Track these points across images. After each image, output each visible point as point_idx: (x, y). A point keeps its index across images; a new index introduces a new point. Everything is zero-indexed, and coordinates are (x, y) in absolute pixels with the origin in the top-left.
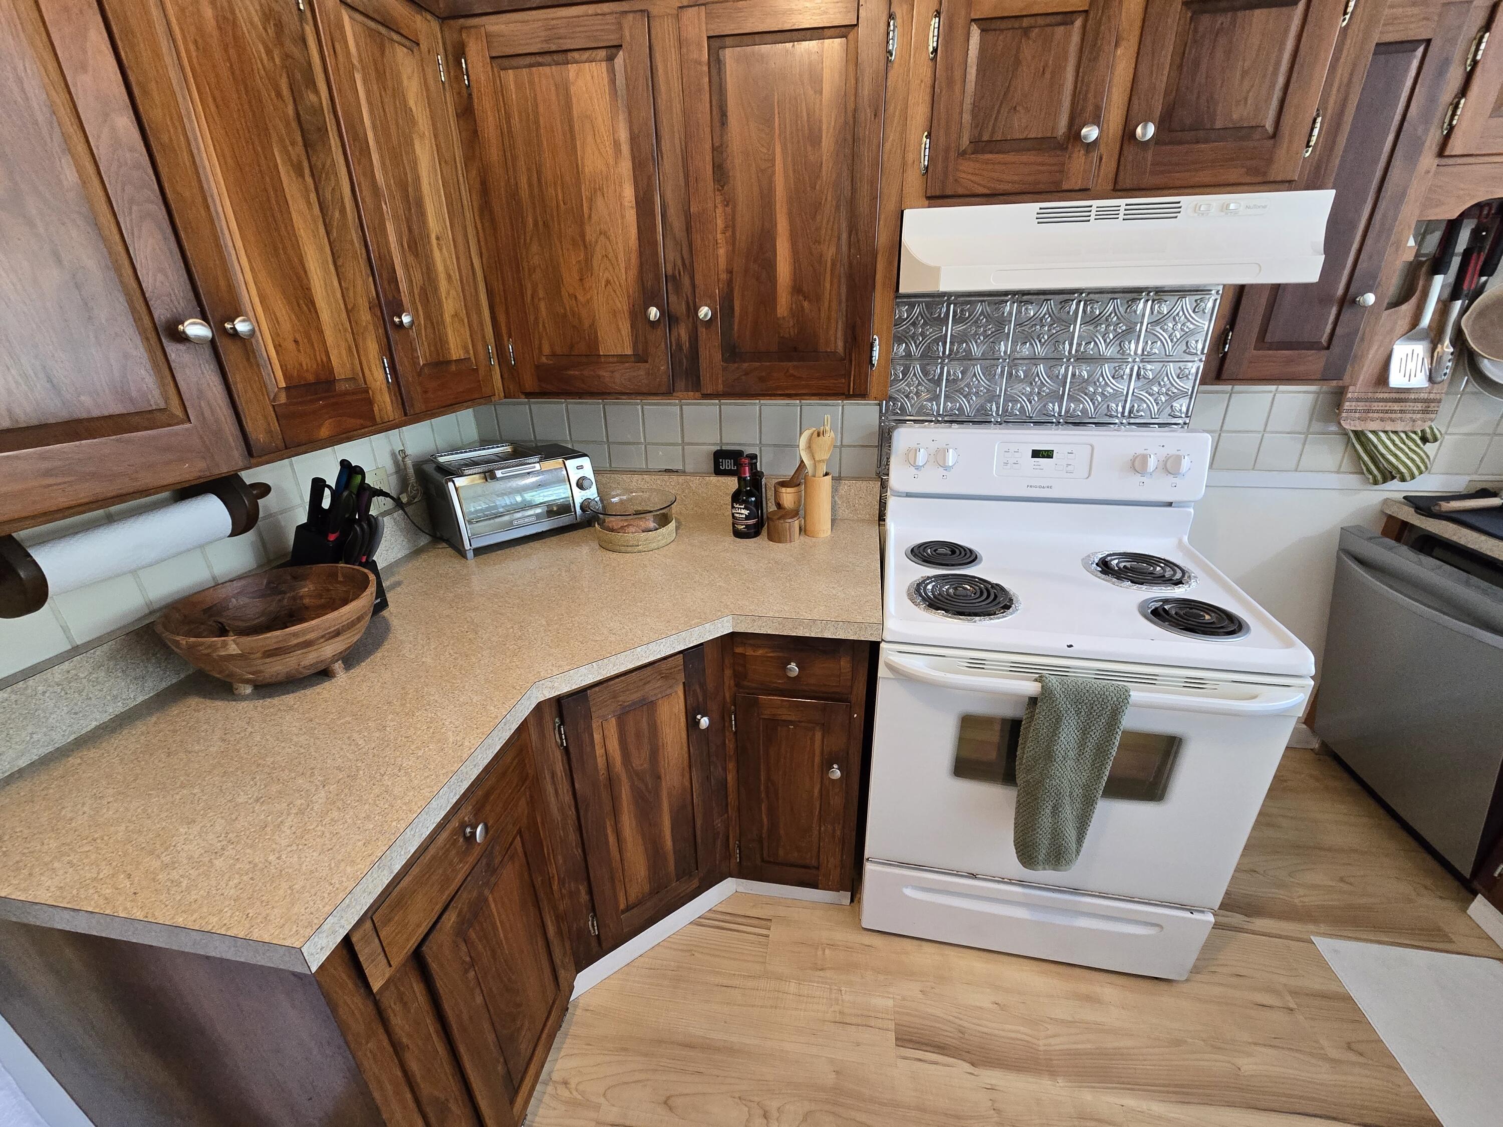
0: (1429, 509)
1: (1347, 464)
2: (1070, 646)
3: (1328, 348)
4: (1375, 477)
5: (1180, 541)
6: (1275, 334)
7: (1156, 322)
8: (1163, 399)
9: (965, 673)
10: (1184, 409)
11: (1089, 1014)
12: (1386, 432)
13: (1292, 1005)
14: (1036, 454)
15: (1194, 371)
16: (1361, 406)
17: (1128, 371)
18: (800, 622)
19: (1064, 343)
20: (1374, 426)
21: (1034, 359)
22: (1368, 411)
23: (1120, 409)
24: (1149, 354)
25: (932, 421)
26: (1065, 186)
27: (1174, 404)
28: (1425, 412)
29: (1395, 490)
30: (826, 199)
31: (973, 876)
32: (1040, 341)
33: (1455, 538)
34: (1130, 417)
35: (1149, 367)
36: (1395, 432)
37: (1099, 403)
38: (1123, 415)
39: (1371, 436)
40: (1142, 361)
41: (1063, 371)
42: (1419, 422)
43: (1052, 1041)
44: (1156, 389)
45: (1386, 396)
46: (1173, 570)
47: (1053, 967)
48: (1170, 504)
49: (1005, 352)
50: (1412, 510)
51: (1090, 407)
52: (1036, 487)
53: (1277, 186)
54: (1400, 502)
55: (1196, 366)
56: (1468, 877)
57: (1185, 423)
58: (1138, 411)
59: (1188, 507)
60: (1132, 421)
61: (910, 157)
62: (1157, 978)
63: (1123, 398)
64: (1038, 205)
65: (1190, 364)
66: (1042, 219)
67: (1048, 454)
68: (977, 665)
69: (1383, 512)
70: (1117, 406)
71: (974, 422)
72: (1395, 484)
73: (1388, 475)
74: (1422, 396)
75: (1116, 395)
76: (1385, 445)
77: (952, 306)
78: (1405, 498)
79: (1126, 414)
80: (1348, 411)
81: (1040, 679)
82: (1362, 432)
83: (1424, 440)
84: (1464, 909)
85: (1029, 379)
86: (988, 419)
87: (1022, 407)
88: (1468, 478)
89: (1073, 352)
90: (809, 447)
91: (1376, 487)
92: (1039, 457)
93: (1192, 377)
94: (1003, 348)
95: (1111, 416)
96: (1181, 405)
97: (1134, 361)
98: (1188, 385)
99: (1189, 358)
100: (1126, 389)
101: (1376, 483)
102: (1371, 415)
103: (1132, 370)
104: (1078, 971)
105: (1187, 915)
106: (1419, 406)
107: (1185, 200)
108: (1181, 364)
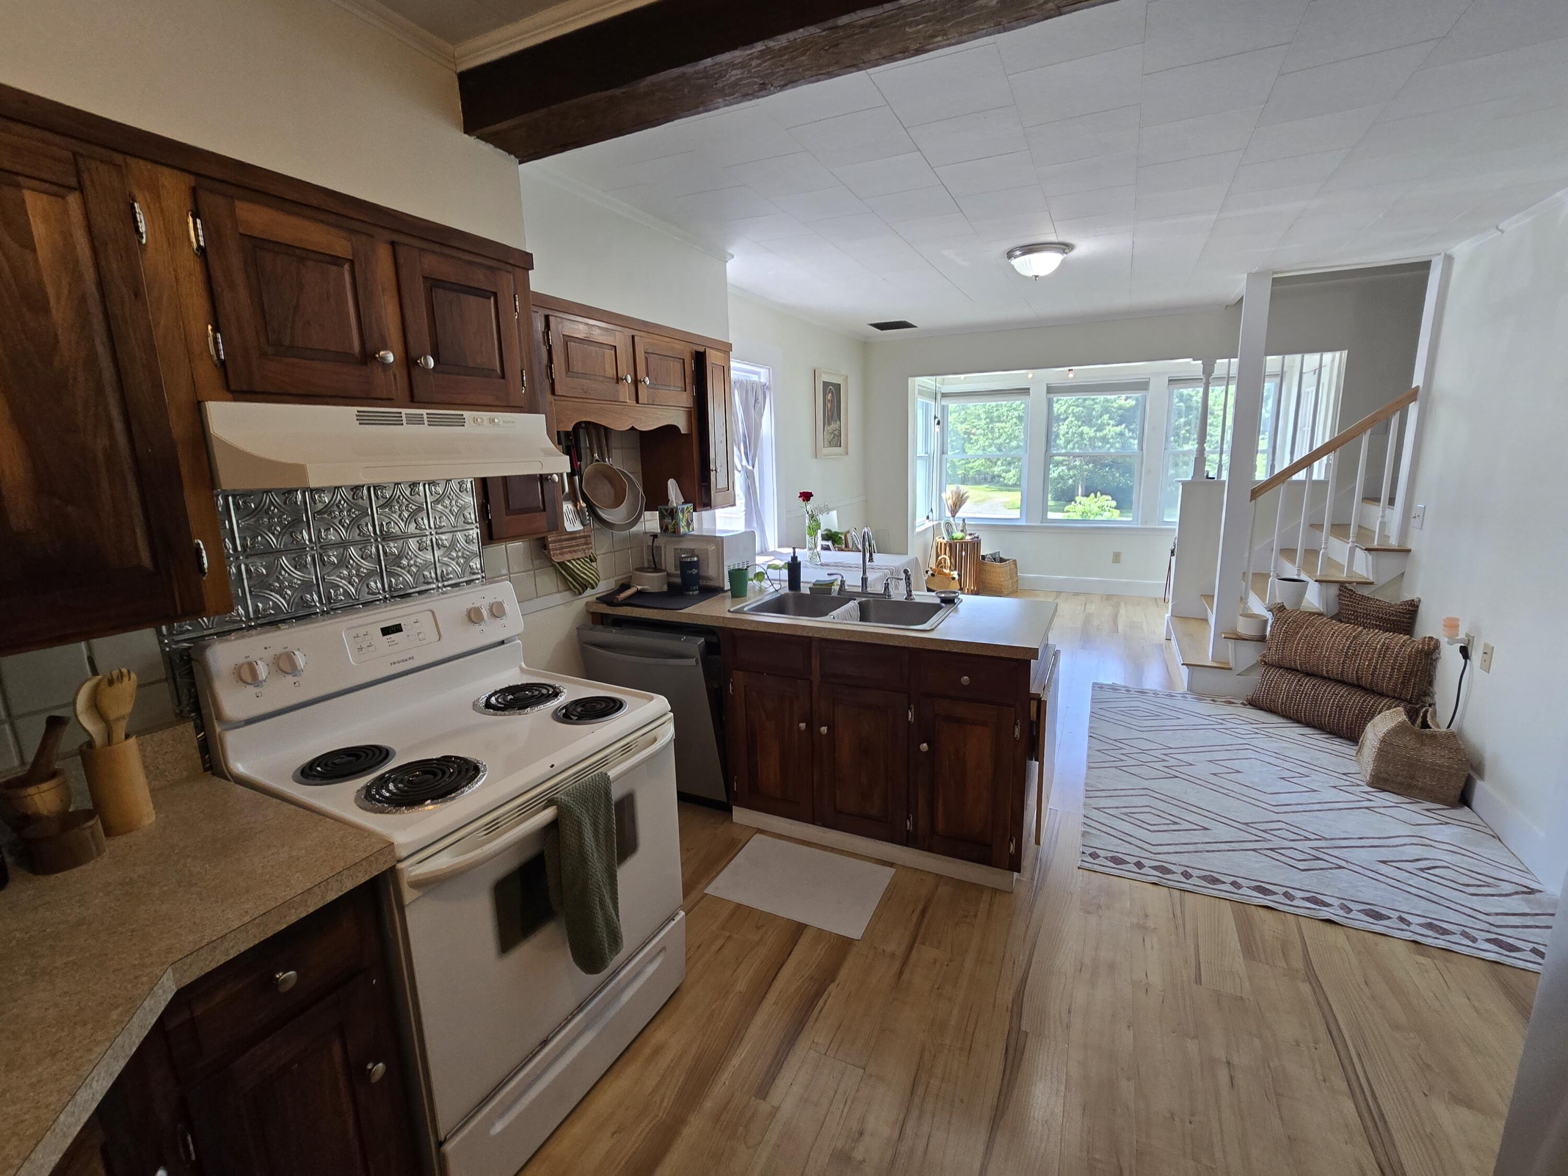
0: (612, 601)
1: (561, 587)
2: (552, 766)
3: (544, 510)
4: (578, 590)
5: (521, 668)
6: (514, 505)
7: (437, 502)
8: (462, 561)
9: (490, 841)
10: (479, 566)
11: (664, 1062)
12: (574, 560)
13: (728, 934)
14: (386, 631)
15: (475, 536)
16: (557, 545)
17: (429, 542)
18: (288, 904)
19: (367, 525)
20: (568, 557)
21: (343, 544)
22: (562, 548)
23: (433, 575)
24: (440, 527)
25: (242, 629)
26: (373, 395)
27: (471, 564)
28: (586, 544)
29: (590, 595)
30: (75, 379)
31: (545, 1043)
32: (343, 526)
33: (634, 615)
34: (443, 581)
35: (443, 537)
36: (578, 559)
37: (415, 574)
38: (437, 580)
39: (568, 564)
40: (437, 533)
41: (374, 549)
42: (587, 551)
43: (665, 1104)
44: (454, 554)
45: (567, 537)
46: (546, 689)
47: (620, 1063)
48: (503, 643)
49: (310, 540)
50: (605, 605)
51: (409, 578)
52: (399, 662)
53: (513, 409)
54: (595, 603)
55: (474, 532)
56: (725, 800)
57: (483, 577)
58: (448, 574)
59: (514, 640)
60: (446, 583)
61: (197, 349)
62: (672, 996)
63: (433, 566)
64: (355, 409)
65: (471, 532)
66: (363, 420)
67: (397, 629)
68: (493, 828)
69: (588, 611)
70: (430, 573)
71: (298, 618)
72: (589, 591)
73: (585, 586)
74: (582, 534)
75: (426, 565)
76: (576, 566)
77: (230, 499)
78: (597, 598)
79: (439, 578)
80: (553, 550)
81: (551, 802)
82: (563, 562)
83: (592, 561)
84: (732, 821)
85: (343, 562)
86: (312, 610)
87: (345, 591)
88: (615, 579)
89: (378, 532)
90: (95, 705)
91: (580, 597)
92: (390, 634)
93: (476, 541)
94: (306, 536)
95: (429, 583)
96: (475, 564)
97: (431, 534)
98: (475, 548)
99: (468, 527)
100: (432, 558)
101: (580, 594)
102: (564, 550)
103: (431, 540)
104: (635, 1045)
105: (673, 923)
106: (583, 540)
107: (467, 414)
108: (466, 532)
